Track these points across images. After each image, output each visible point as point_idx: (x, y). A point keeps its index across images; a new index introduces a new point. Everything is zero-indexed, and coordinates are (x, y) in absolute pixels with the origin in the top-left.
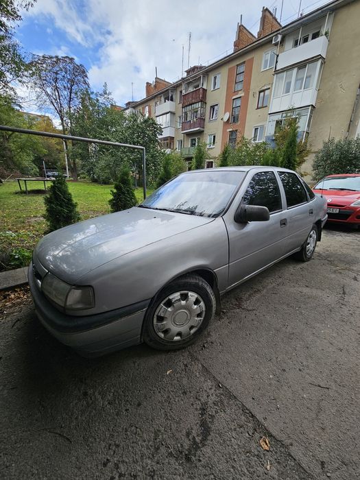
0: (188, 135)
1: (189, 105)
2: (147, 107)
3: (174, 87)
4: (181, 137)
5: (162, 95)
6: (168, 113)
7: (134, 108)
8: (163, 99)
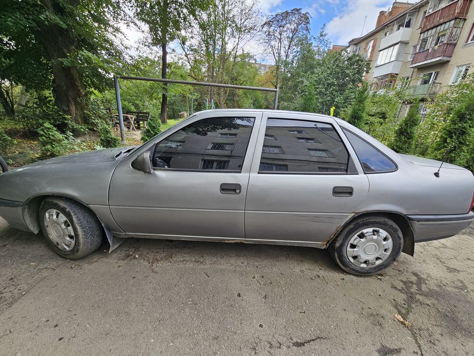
0: (421, 69)
1: (432, 28)
2: (372, 42)
3: (416, 8)
4: (409, 73)
5: (396, 22)
6: (397, 44)
7: (356, 44)
8: (396, 27)
